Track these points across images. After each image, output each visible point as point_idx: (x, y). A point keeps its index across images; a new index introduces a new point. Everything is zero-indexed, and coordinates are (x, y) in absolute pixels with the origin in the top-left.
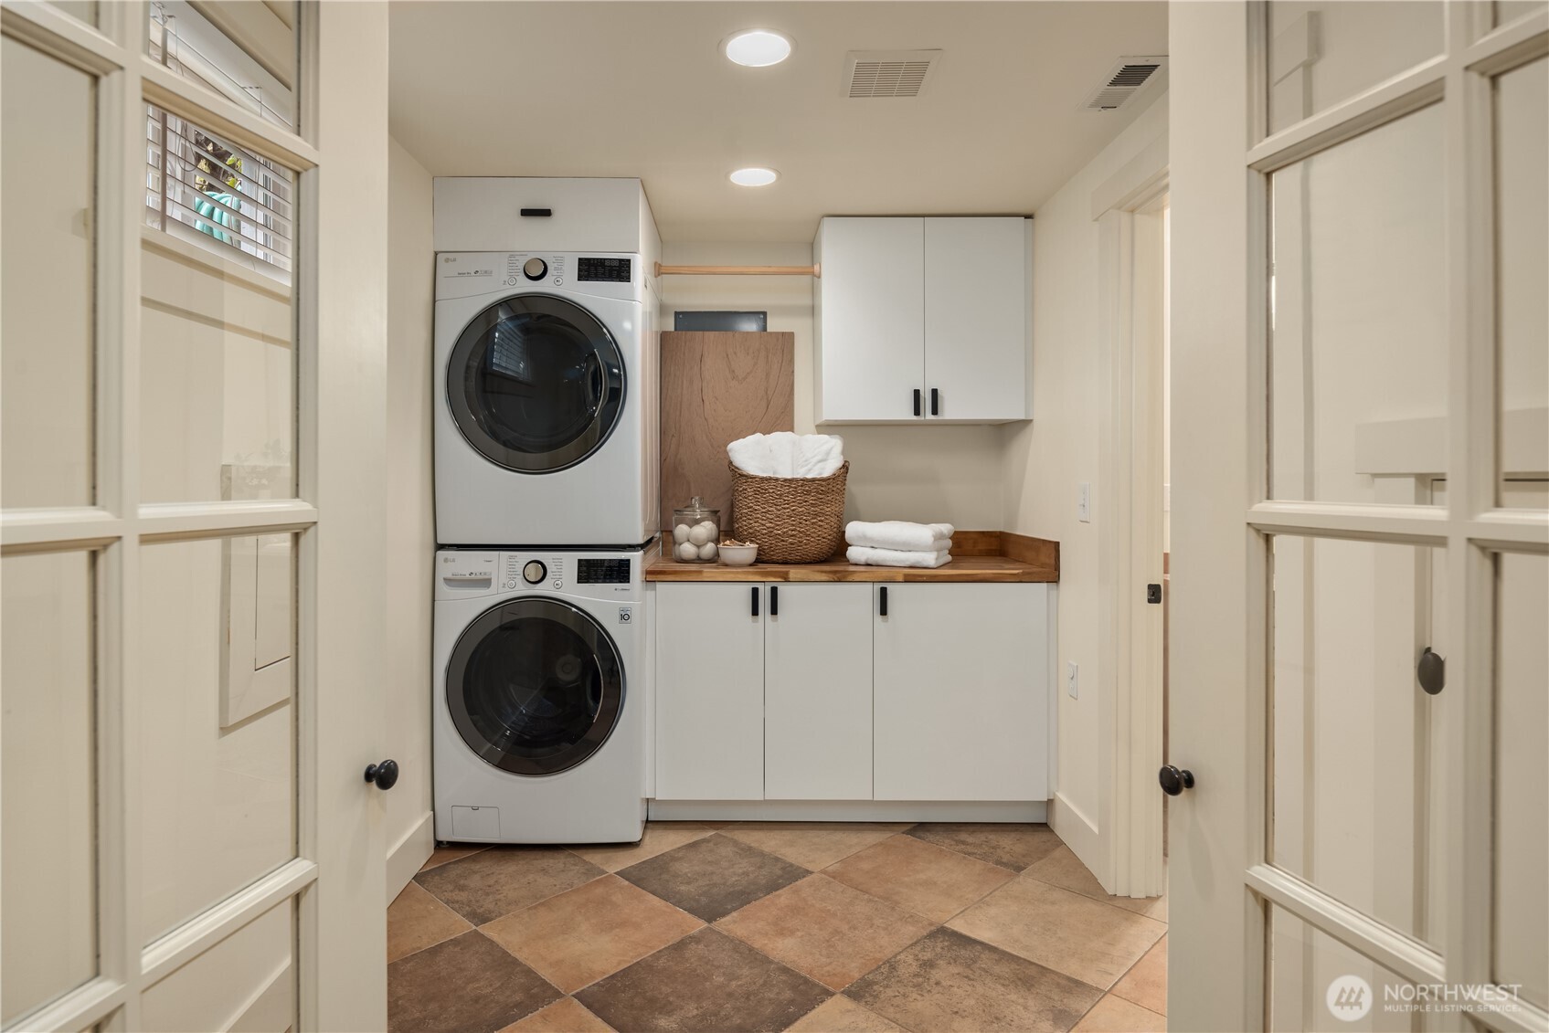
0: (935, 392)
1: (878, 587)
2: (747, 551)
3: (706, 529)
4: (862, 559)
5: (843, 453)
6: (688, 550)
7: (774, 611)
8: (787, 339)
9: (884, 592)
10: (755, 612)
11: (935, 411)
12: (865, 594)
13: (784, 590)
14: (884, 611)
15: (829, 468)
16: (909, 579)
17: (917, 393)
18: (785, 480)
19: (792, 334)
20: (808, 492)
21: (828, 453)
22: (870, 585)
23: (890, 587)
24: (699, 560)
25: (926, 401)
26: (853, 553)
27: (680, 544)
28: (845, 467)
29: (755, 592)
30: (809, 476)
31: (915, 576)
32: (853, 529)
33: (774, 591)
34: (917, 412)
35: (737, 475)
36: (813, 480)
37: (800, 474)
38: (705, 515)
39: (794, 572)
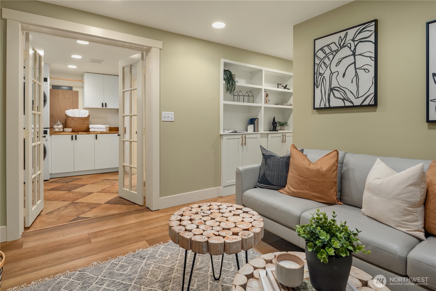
0: (106, 104)
1: (95, 135)
2: (70, 130)
3: (61, 126)
4: (93, 131)
5: (89, 113)
6: (57, 130)
7: (76, 139)
8: (77, 92)
9: (96, 135)
10: (72, 139)
11: (106, 107)
12: (93, 136)
13: (78, 136)
14: (96, 138)
15: (86, 115)
16: (101, 133)
17: (102, 103)
18: (78, 117)
19: (78, 91)
20: (82, 120)
21: (86, 113)
22: (94, 134)
23: (97, 135)
24: (59, 132)
25: (104, 105)
26: (90, 130)
27: (55, 129)
28: (89, 115)
29: (72, 136)
30: (82, 117)
31: (102, 133)
32: (90, 126)
33: (76, 136)
34: (103, 107)
35: (67, 116)
36: (83, 118)
37: (80, 116)
38: (61, 123)
39: (79, 133)
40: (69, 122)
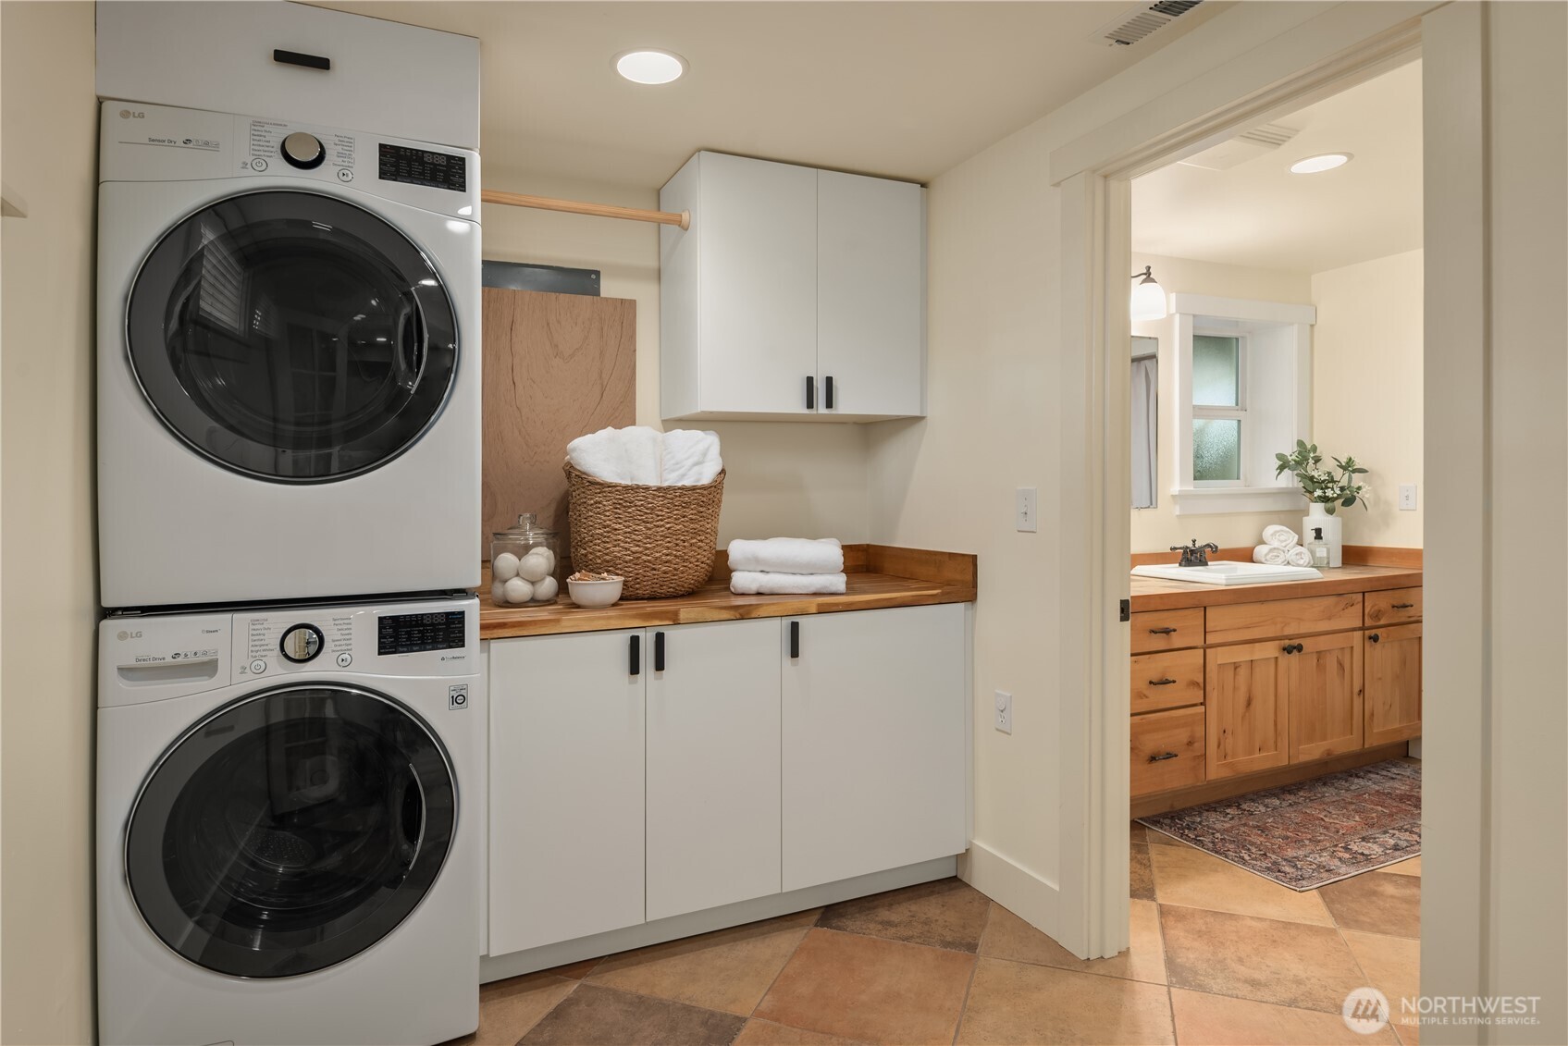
0: (829, 381)
1: (787, 622)
2: (607, 587)
3: (541, 559)
4: (754, 588)
5: (722, 454)
6: (518, 588)
7: (660, 665)
8: (626, 309)
9: (795, 627)
10: (634, 669)
11: (829, 404)
12: (772, 632)
13: (674, 636)
14: (795, 653)
15: (706, 475)
16: (823, 610)
17: (810, 380)
18: (659, 489)
19: (632, 303)
20: (687, 505)
21: (704, 454)
22: (777, 621)
23: (802, 621)
24: (534, 602)
25: (819, 391)
26: (741, 580)
27: (505, 581)
28: (723, 472)
29: (635, 642)
30: (688, 482)
31: (827, 605)
32: (738, 550)
33: (660, 639)
34: (810, 405)
35: (575, 479)
36: (693, 489)
37: (671, 480)
38: (541, 539)
39: (686, 610)
40: (595, 524)
